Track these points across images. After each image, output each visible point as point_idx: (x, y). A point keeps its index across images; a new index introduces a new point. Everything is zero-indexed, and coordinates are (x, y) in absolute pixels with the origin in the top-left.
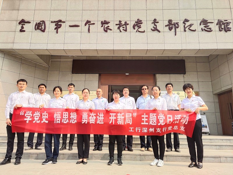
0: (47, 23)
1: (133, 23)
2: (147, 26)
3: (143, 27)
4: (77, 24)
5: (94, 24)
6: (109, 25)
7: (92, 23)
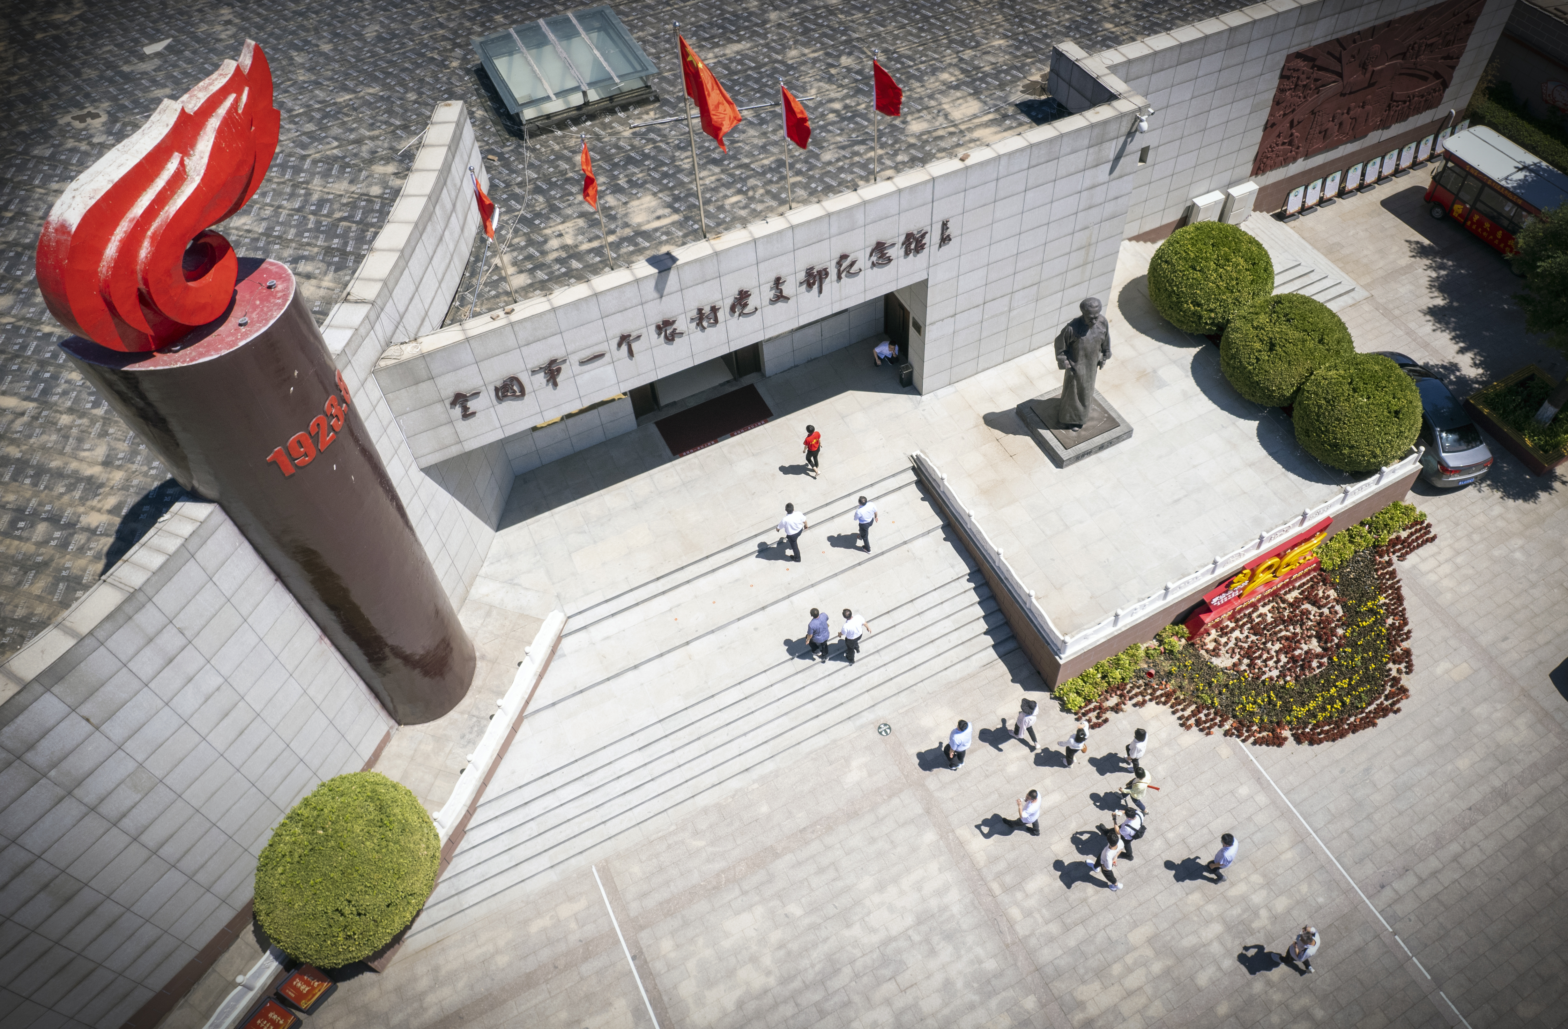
0: (524, 378)
1: (729, 301)
2: (760, 297)
3: (752, 302)
4: (596, 350)
5: (639, 337)
6: (674, 326)
7: (634, 335)
